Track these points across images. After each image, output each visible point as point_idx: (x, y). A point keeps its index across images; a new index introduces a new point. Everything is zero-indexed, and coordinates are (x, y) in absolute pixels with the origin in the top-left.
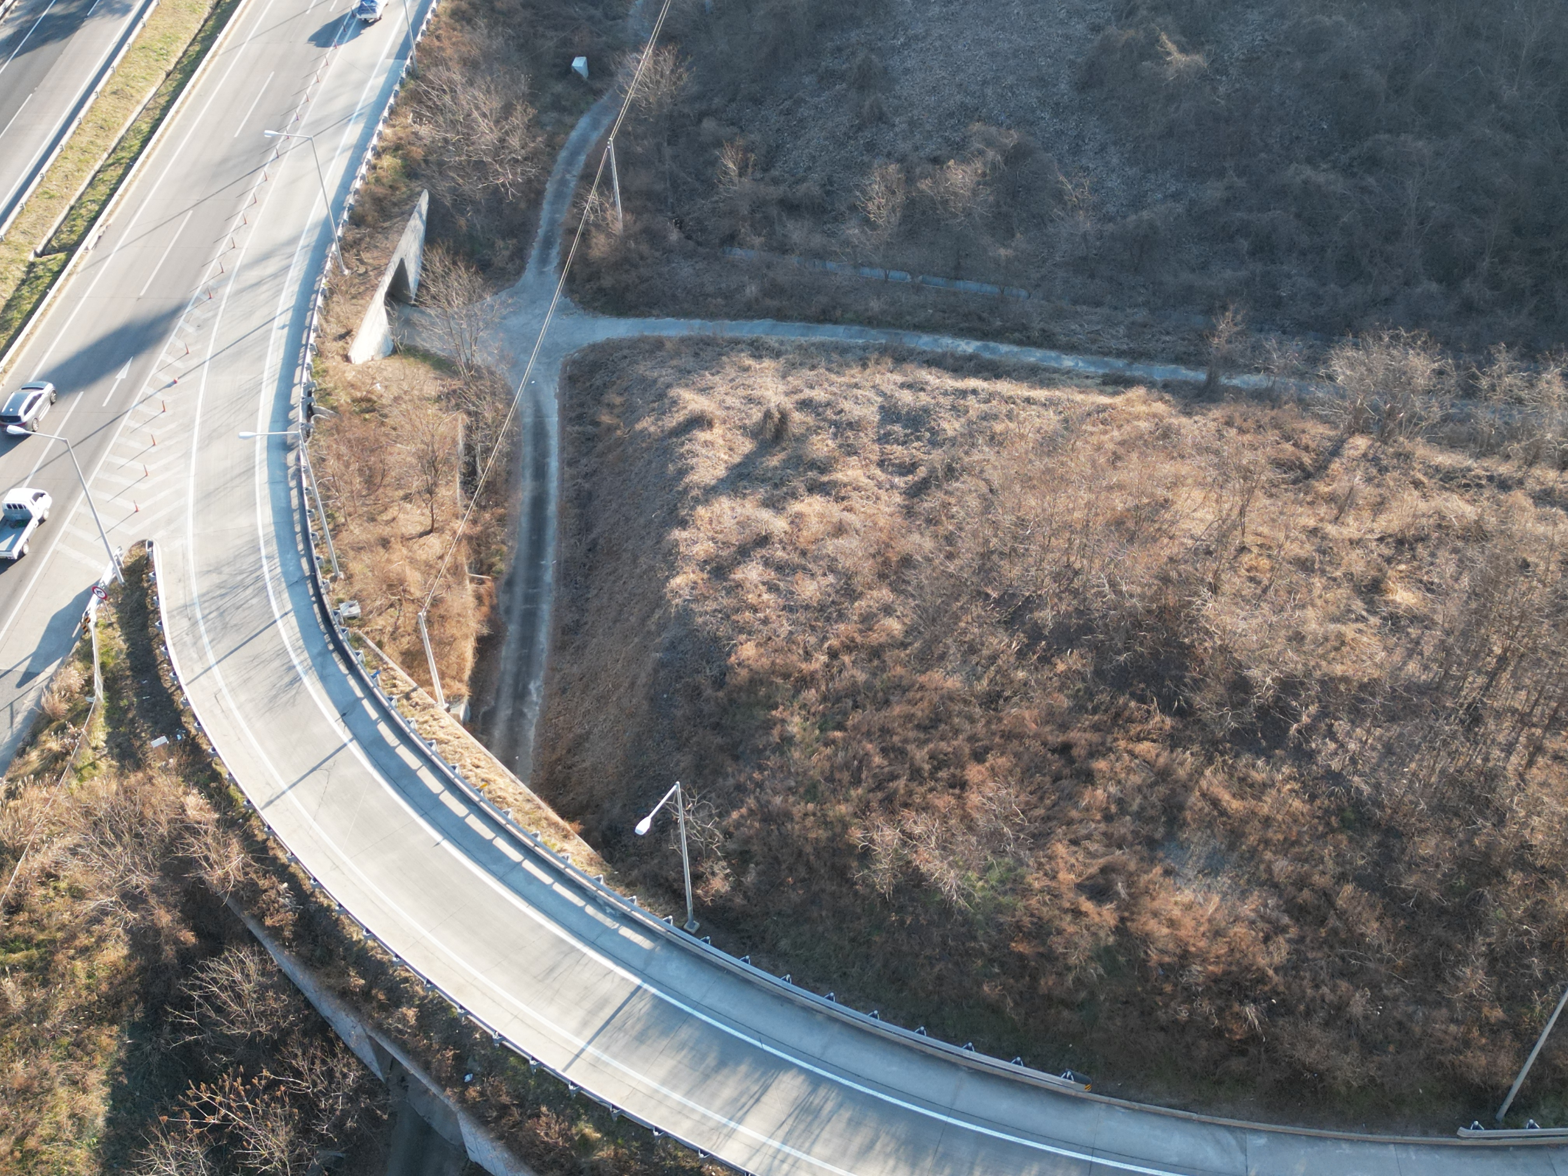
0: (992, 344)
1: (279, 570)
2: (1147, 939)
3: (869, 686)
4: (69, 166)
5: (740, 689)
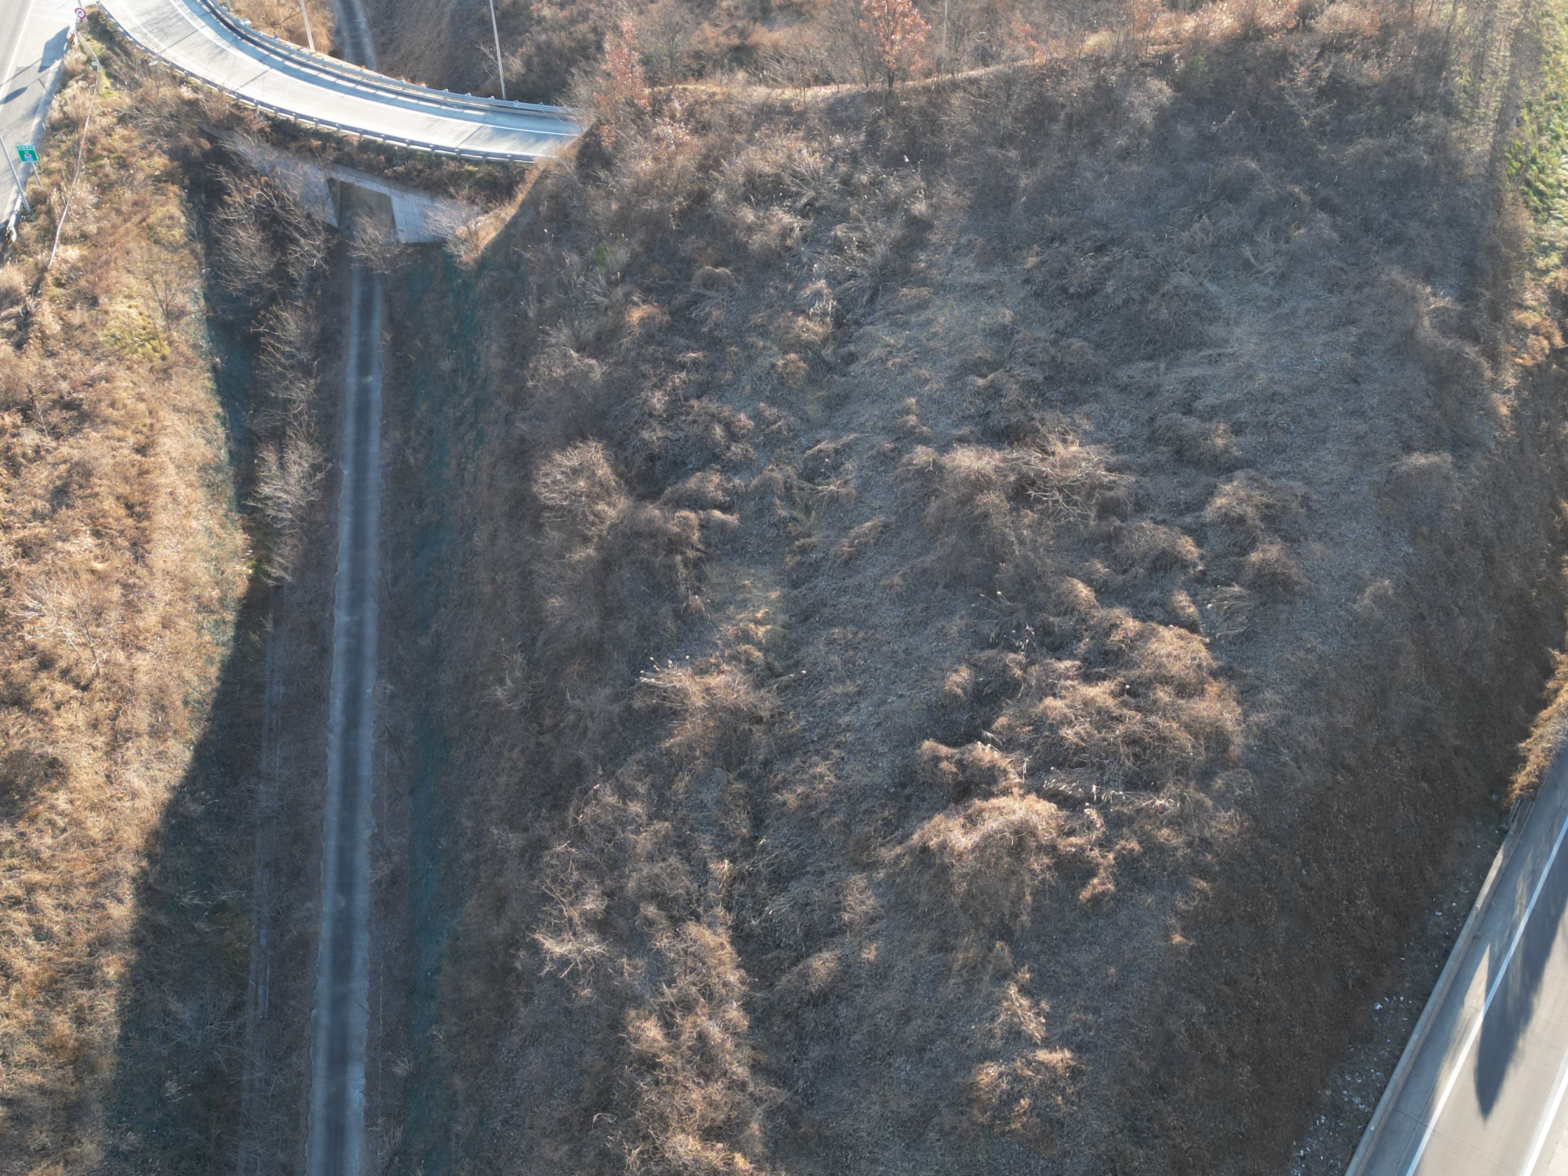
1: (190, 11)
2: (756, 44)
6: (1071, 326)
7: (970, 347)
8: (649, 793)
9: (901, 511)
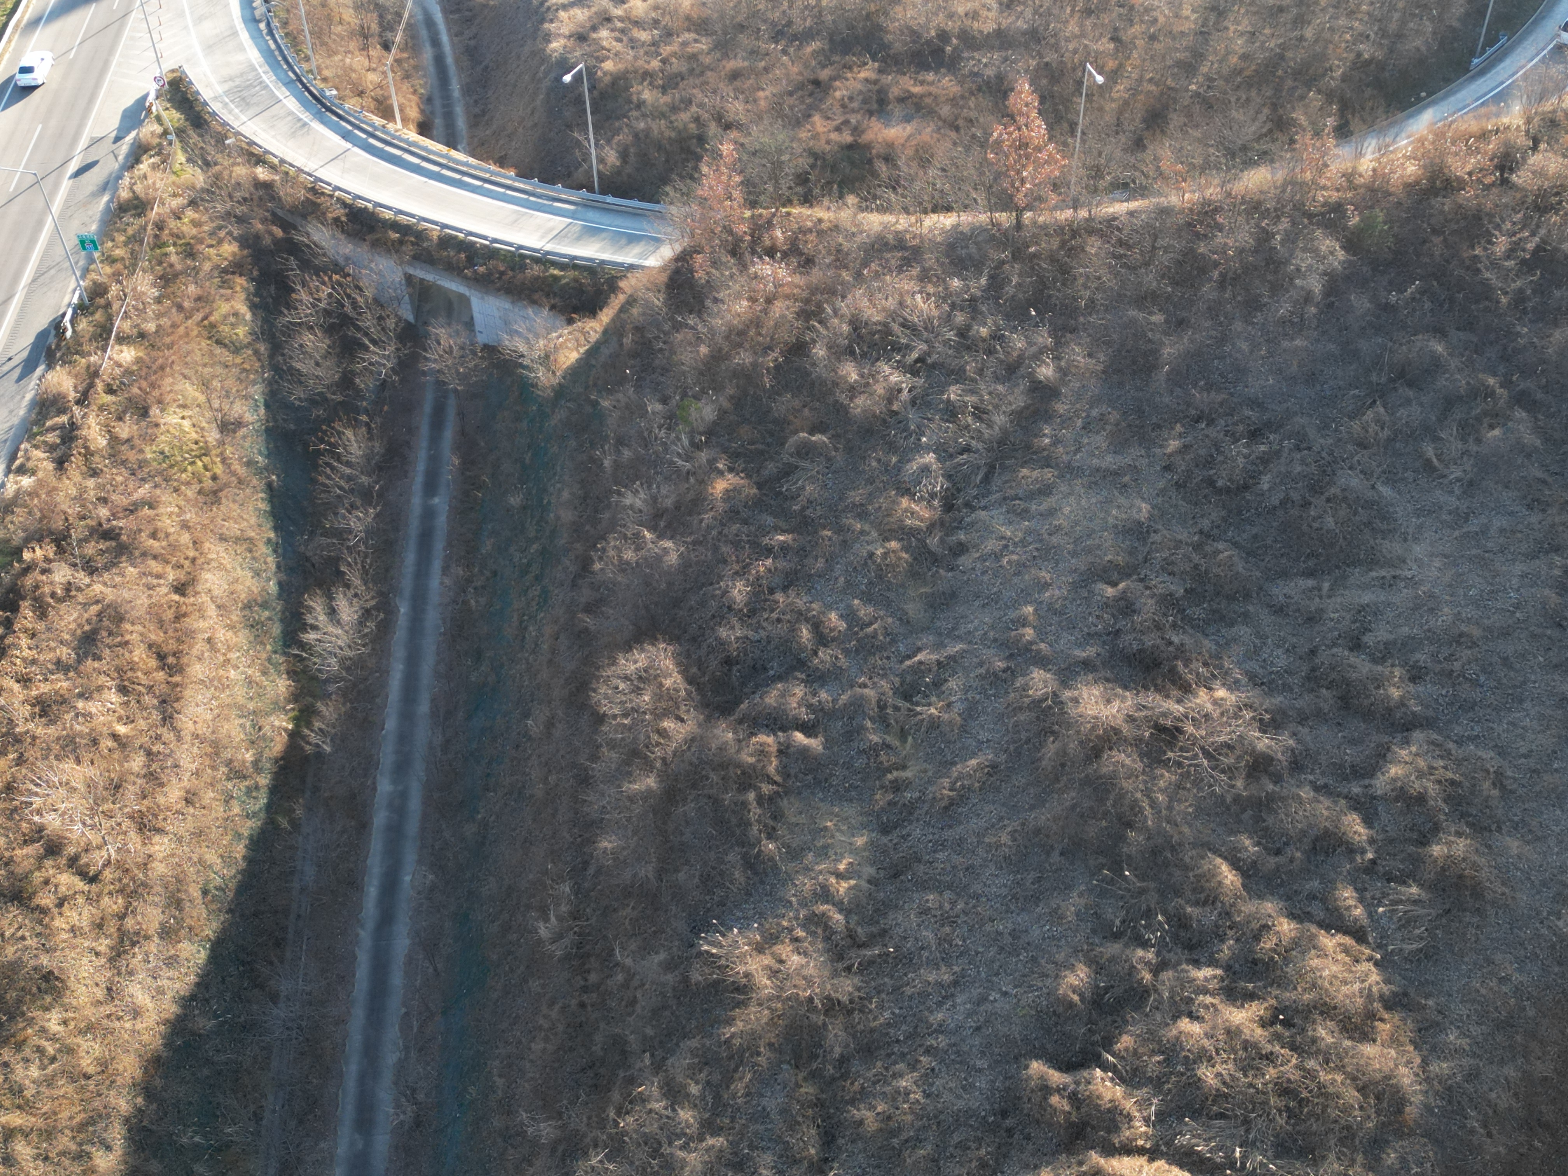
1: (274, 78)
2: (869, 144)
3: (690, 70)
5: (609, 86)
6: (1218, 527)
7: (1099, 547)
8: (703, 1098)
9: (1012, 748)
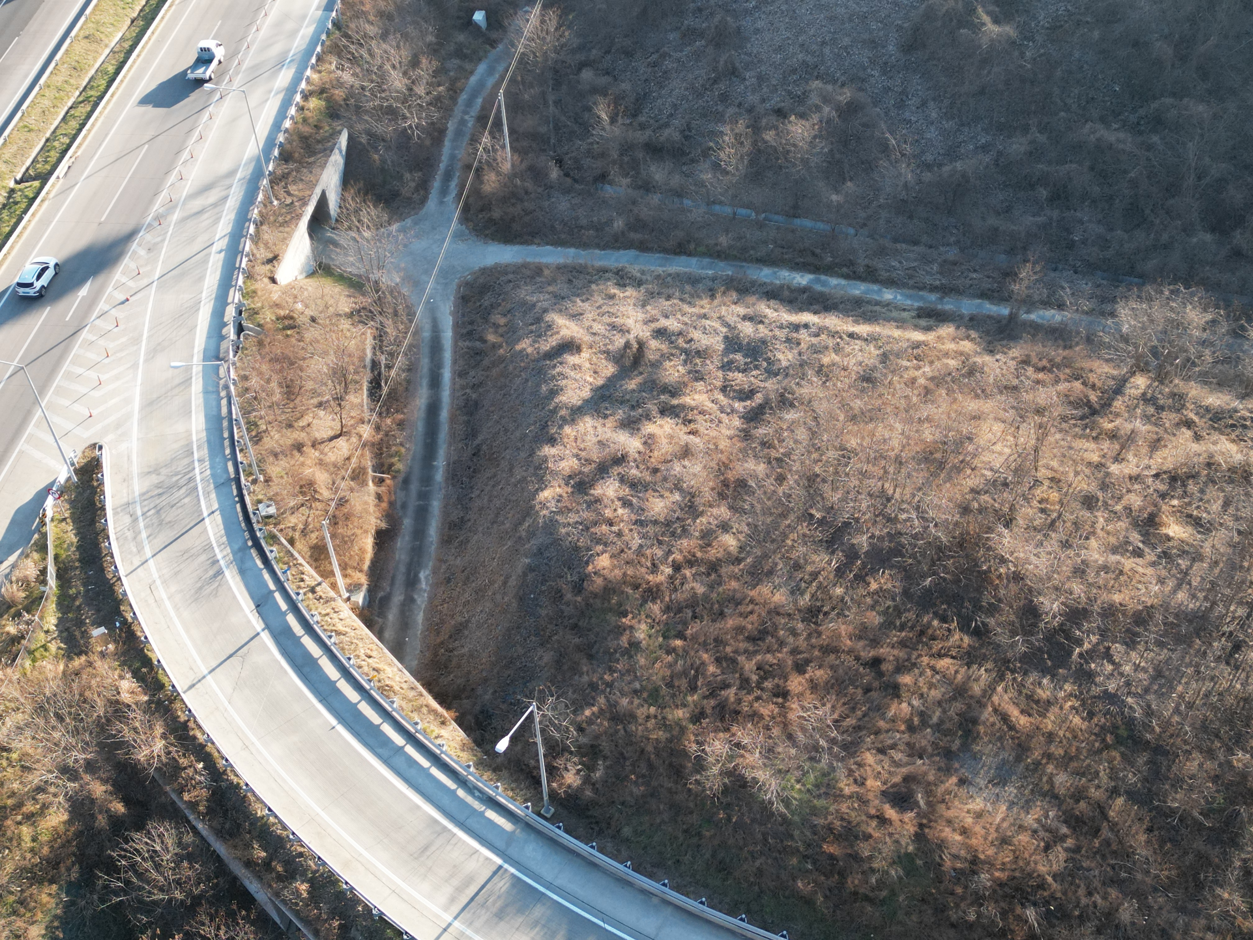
0: (823, 277)
1: (208, 472)
2: (942, 845)
3: (706, 597)
4: (46, 102)
5: (595, 596)
